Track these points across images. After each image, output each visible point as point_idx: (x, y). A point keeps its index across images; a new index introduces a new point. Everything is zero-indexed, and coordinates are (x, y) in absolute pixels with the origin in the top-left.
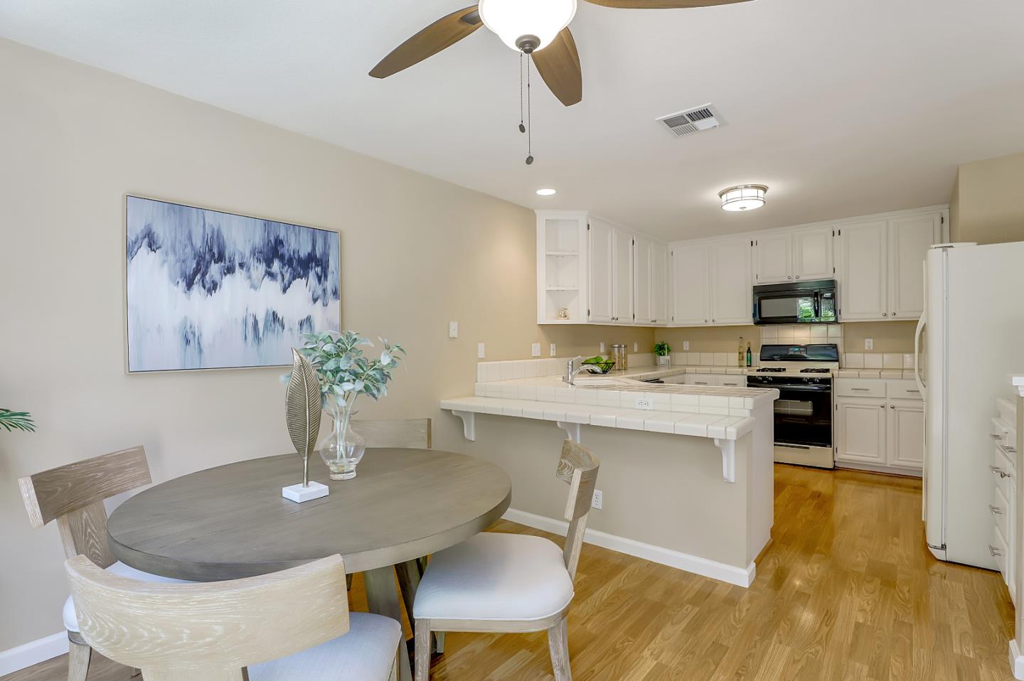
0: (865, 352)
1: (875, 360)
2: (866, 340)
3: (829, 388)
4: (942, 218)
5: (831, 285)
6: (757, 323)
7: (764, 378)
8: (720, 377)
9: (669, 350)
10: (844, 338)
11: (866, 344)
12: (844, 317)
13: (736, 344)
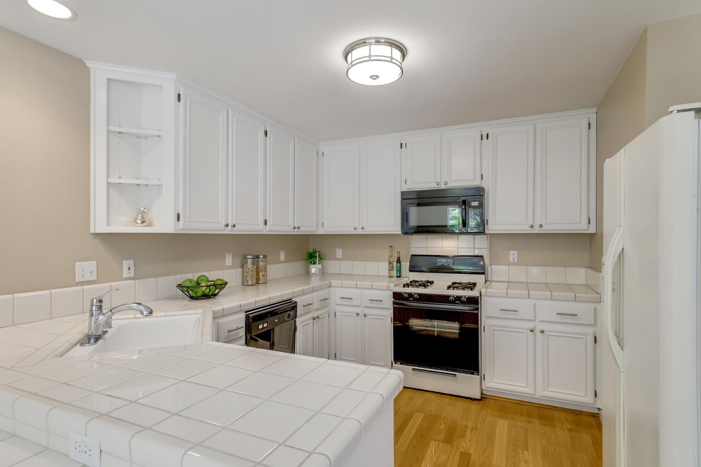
0: (509, 264)
1: (519, 273)
2: (511, 252)
3: (477, 309)
4: (589, 123)
5: (479, 193)
6: (405, 233)
7: (410, 295)
8: (366, 291)
9: (321, 259)
10: (490, 249)
11: (511, 256)
12: (491, 228)
13: (386, 253)
